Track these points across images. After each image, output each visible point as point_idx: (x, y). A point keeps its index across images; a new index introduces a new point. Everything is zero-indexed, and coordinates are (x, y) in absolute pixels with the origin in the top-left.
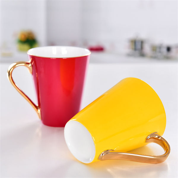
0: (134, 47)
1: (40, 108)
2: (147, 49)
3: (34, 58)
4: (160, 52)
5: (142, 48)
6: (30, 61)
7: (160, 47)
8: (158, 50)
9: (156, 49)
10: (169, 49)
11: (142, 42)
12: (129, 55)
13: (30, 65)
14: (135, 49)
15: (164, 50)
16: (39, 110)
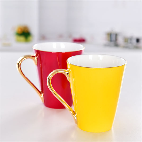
0: (109, 39)
1: (43, 93)
2: (120, 40)
3: (38, 52)
4: (131, 43)
5: (116, 40)
6: (35, 55)
7: (131, 39)
8: (129, 41)
9: (127, 40)
10: (138, 40)
11: (116, 35)
12: (106, 45)
13: (36, 58)
14: (111, 41)
15: (134, 41)
16: (42, 95)
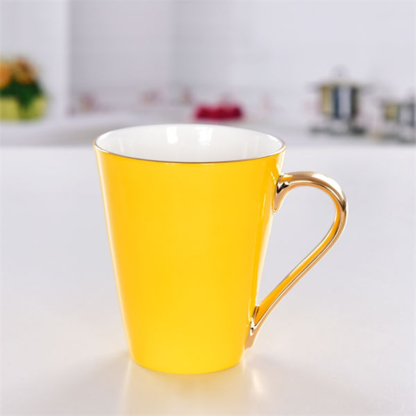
11: (354, 92)
